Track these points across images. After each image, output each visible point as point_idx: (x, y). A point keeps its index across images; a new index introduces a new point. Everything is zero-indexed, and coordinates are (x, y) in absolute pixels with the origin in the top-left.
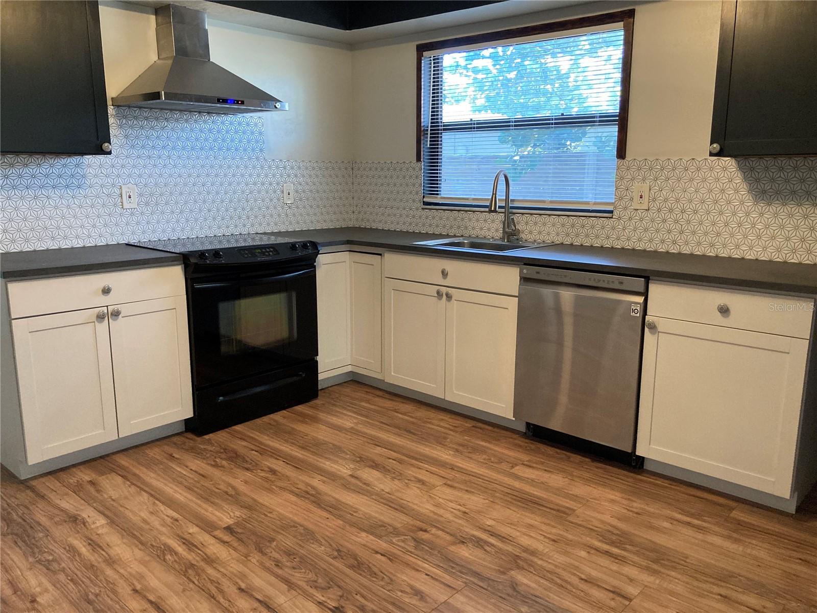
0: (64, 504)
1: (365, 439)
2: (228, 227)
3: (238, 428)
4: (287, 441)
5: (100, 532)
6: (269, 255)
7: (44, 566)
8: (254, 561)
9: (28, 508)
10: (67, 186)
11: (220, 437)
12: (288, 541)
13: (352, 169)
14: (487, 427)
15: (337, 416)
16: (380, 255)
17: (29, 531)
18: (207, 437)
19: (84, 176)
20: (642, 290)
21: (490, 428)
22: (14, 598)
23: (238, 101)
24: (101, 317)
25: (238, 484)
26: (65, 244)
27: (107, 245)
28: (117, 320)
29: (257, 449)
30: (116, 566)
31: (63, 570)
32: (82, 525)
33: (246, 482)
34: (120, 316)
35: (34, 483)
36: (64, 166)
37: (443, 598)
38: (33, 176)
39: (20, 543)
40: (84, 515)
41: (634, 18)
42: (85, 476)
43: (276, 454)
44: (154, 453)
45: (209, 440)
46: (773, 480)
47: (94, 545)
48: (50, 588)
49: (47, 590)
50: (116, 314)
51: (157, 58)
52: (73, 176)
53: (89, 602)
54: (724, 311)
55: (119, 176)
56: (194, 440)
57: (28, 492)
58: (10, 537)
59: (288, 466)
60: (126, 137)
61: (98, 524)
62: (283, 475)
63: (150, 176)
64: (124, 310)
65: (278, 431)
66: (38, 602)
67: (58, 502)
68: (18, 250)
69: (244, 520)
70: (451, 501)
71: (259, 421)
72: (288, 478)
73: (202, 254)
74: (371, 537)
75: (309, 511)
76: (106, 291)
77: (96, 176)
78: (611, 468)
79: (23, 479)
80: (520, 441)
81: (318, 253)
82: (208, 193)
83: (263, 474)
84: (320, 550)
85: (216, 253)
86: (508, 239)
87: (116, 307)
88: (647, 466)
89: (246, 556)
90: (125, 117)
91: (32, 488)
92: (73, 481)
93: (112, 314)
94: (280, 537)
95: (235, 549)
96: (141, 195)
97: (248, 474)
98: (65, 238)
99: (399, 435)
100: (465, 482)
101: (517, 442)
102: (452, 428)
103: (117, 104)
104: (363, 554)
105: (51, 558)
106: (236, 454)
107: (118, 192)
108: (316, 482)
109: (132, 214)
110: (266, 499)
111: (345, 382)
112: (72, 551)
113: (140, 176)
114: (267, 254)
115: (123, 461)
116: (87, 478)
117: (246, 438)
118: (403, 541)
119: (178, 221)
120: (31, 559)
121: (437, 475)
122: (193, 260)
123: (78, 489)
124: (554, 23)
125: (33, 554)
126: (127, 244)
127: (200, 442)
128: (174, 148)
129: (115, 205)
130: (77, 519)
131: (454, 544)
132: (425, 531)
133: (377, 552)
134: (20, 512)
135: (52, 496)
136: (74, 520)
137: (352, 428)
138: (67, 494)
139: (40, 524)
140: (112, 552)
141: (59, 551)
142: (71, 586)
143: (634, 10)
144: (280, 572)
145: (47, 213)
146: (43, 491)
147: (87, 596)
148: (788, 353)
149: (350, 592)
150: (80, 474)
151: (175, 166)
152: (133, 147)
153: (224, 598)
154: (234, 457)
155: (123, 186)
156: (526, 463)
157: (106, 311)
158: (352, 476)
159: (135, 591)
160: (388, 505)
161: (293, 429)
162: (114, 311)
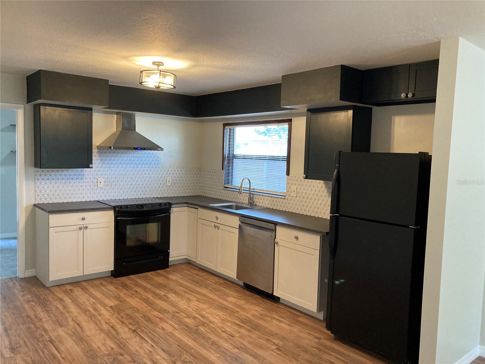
0: (59, 296)
1: (177, 284)
2: (141, 195)
3: (131, 276)
4: (147, 282)
5: (68, 304)
6: (149, 208)
7: (47, 311)
8: (115, 316)
9: (46, 296)
10: (77, 179)
11: (124, 279)
12: (129, 312)
13: (200, 171)
14: (229, 283)
15: (172, 275)
16: (198, 209)
17: (45, 302)
18: (118, 278)
19: (84, 175)
20: (274, 229)
21: (231, 284)
22: (35, 319)
23: (142, 149)
24: (80, 229)
25: (122, 294)
26: (74, 200)
27: (90, 201)
28: (86, 230)
29: (134, 283)
30: (69, 313)
31: (53, 313)
32: (63, 302)
33: (125, 294)
34: (88, 228)
35: (51, 288)
36: (77, 171)
37: (170, 331)
38: (65, 175)
39: (41, 305)
40: (64, 299)
41: (291, 122)
42: (69, 287)
43: (140, 286)
44: (97, 282)
45: (119, 279)
46: (312, 305)
47: (65, 307)
48: (47, 317)
49: (46, 318)
50: (86, 228)
51: (116, 130)
52: (79, 175)
53: (58, 321)
54: (297, 238)
55: (97, 175)
56: (113, 279)
57: (48, 291)
58: (38, 303)
59: (143, 290)
60: (101, 160)
61: (68, 302)
62: (139, 293)
63: (109, 174)
64: (89, 226)
65: (146, 279)
66: (42, 321)
67: (57, 294)
68: (62, 202)
69: (118, 305)
70: (195, 306)
71: (140, 275)
72: (140, 294)
73: (121, 207)
74: (159, 313)
75: (142, 304)
76: (83, 219)
77: (88, 175)
78: (266, 300)
79: (47, 286)
80: (239, 289)
81: (171, 207)
82: (133, 181)
83: (132, 292)
84: (138, 315)
85: (127, 206)
86: (250, 205)
87: (86, 225)
88: (281, 301)
89: (113, 315)
90: (101, 153)
91: (50, 290)
92: (64, 288)
93: (85, 228)
94: (127, 310)
95: (110, 312)
96: (105, 182)
97: (126, 291)
98: (75, 198)
99: (192, 283)
100: (205, 301)
101: (238, 289)
102: (215, 282)
103: (99, 148)
104: (152, 318)
105: (50, 309)
106: (126, 285)
107: (96, 180)
108: (150, 296)
109: (101, 189)
110: (129, 300)
111: (184, 263)
112: (57, 308)
113: (105, 175)
114: (148, 207)
115: (84, 284)
116: (70, 288)
117: (132, 280)
118: (169, 315)
119: (119, 192)
120: (43, 309)
121: (196, 297)
122: (117, 209)
123: (65, 292)
124: (267, 121)
125: (44, 308)
126: (97, 201)
127: (115, 280)
128: (120, 164)
129: (95, 186)
130: (62, 300)
131: (186, 317)
132: (179, 313)
133: (157, 317)
134: (43, 296)
135: (56, 293)
136: (61, 300)
137: (175, 280)
138: (61, 292)
139: (49, 300)
140: (70, 309)
141: (53, 308)
142: (54, 317)
143: (292, 119)
144: (122, 319)
145: (69, 188)
146: (53, 291)
147: (58, 319)
148: (314, 255)
149: (141, 327)
150: (68, 287)
151: (120, 171)
152: (103, 163)
153: (100, 324)
154: (125, 286)
155: (98, 179)
156: (235, 296)
157: (82, 226)
158: (164, 295)
159: (73, 320)
160: (171, 305)
161: (153, 278)
162: (85, 226)
